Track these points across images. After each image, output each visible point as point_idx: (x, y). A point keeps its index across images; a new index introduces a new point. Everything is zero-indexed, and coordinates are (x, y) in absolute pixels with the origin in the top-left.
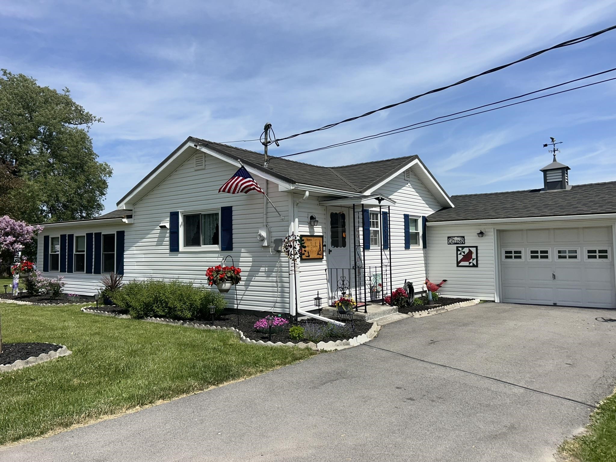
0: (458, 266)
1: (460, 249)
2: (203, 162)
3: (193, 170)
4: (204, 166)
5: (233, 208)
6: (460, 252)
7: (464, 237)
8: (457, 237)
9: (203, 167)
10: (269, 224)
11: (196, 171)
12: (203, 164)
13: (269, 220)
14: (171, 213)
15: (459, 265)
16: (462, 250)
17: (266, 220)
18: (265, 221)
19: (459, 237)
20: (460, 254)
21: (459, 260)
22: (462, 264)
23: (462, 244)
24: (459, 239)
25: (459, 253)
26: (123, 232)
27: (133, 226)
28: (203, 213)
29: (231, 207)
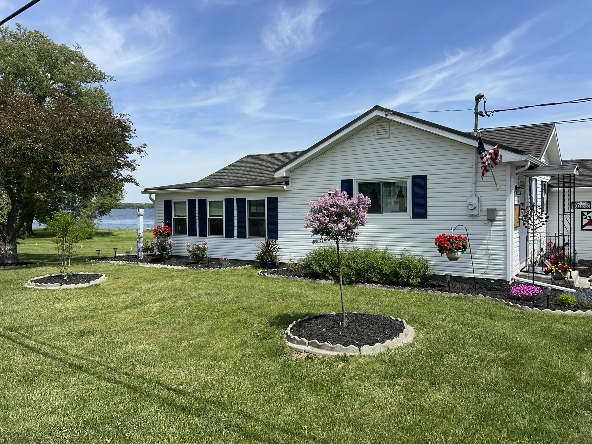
0: (582, 229)
1: (586, 213)
2: (388, 130)
3: (373, 138)
4: (388, 134)
5: (428, 176)
6: (585, 216)
7: (590, 202)
8: (583, 202)
9: (387, 136)
10: (478, 193)
11: (376, 139)
12: (388, 133)
13: (479, 189)
14: (342, 181)
15: (584, 229)
16: (588, 214)
17: (475, 189)
18: (473, 191)
19: (585, 202)
20: (586, 218)
21: (583, 224)
22: (587, 227)
23: (588, 208)
24: (585, 204)
25: (583, 218)
26: (276, 199)
27: (290, 192)
28: (384, 181)
29: (426, 176)
